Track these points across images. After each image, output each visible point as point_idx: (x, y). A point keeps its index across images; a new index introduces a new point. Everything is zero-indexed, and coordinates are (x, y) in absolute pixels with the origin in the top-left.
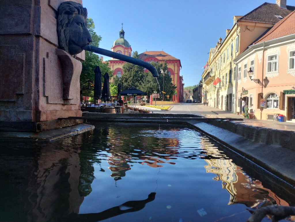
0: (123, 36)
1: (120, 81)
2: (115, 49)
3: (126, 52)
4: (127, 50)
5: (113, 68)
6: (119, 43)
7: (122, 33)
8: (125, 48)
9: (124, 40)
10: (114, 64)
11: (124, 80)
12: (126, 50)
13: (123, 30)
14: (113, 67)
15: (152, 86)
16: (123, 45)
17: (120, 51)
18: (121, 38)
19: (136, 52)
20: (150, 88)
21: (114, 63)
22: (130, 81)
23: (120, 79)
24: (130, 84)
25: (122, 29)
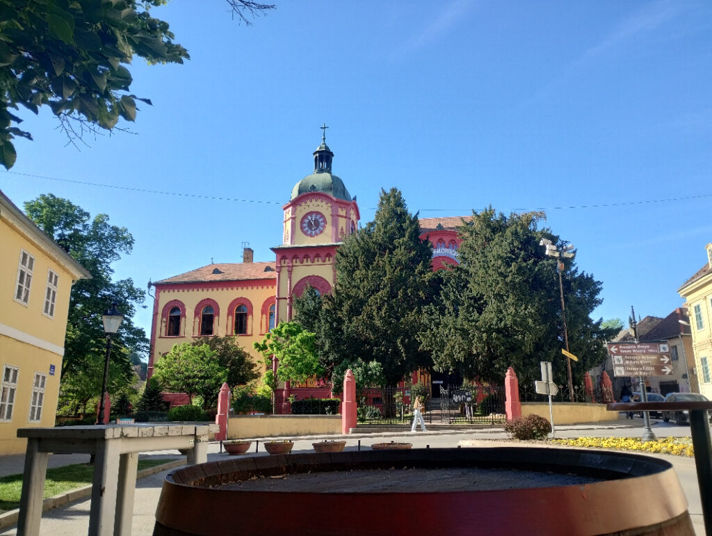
0: (329, 166)
1: (327, 311)
2: (299, 208)
3: (342, 217)
4: (344, 211)
5: (290, 277)
6: (313, 187)
7: (324, 158)
8: (337, 202)
9: (332, 176)
10: (297, 263)
11: (346, 307)
12: (340, 210)
13: (326, 147)
14: (290, 272)
15: (515, 322)
16: (330, 194)
17: (318, 213)
18: (321, 171)
19: (394, 190)
20: (499, 331)
21: (295, 257)
22: (379, 309)
23: (325, 307)
24: (378, 323)
25: (325, 144)
